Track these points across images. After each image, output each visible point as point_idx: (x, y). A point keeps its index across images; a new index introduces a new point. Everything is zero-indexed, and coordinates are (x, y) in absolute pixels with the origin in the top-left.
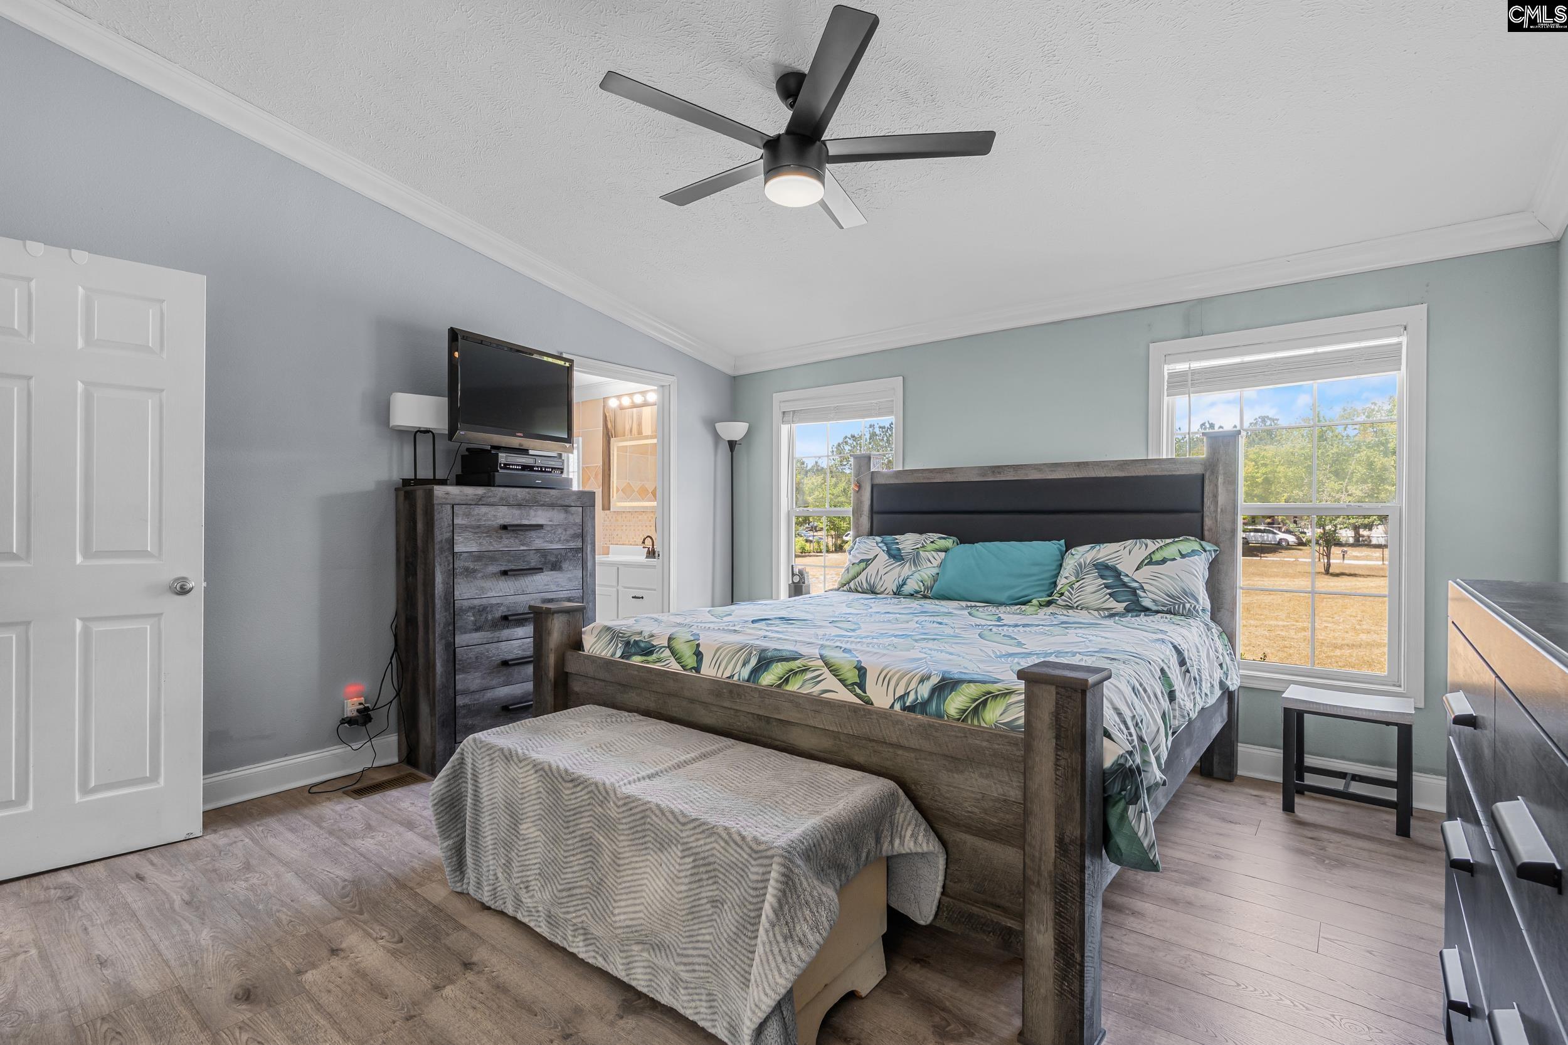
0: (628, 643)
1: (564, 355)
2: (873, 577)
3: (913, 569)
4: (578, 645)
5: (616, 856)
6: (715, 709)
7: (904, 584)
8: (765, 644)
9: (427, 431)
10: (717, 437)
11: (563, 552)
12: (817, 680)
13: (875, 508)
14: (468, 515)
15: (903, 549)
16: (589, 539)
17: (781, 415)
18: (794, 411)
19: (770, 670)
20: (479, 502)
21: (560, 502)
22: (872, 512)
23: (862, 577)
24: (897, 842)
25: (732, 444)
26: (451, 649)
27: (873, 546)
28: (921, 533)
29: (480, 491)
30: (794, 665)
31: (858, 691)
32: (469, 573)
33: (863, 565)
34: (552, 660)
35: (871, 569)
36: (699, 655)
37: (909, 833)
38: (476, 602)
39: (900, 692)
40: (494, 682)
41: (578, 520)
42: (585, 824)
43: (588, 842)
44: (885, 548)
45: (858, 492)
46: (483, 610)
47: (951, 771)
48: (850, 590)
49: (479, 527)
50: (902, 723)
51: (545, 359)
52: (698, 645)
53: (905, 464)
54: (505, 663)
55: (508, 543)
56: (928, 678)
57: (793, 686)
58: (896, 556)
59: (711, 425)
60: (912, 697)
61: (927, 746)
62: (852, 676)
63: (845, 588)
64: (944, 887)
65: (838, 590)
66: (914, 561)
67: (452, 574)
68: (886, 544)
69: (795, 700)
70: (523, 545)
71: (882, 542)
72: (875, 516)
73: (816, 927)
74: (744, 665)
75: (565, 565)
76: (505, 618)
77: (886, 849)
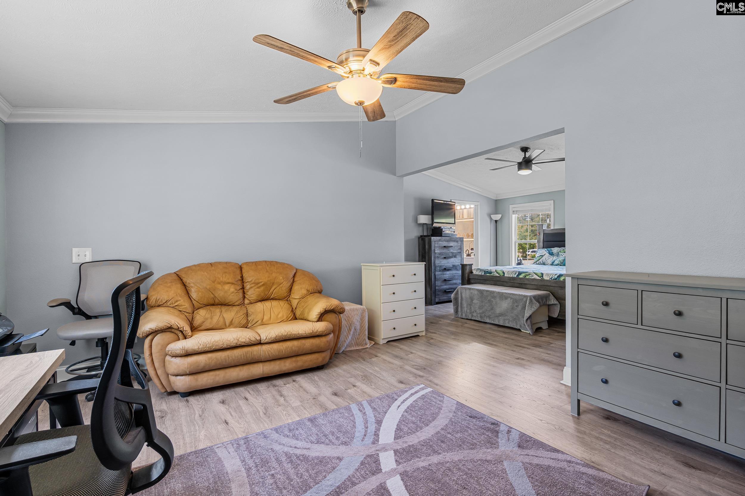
0: (485, 272)
1: (452, 201)
2: (544, 260)
3: (557, 258)
4: (472, 272)
5: (496, 302)
6: (509, 283)
7: (554, 262)
8: (519, 270)
9: (426, 224)
10: (491, 219)
11: (457, 253)
12: (532, 276)
13: (544, 240)
14: (437, 244)
15: (554, 252)
16: (462, 250)
17: (512, 212)
18: (517, 211)
19: (521, 275)
20: (440, 240)
21: (456, 240)
22: (544, 241)
23: (541, 260)
24: (550, 302)
25: (496, 221)
26: (435, 275)
27: (544, 252)
28: (560, 247)
29: (440, 238)
30: (527, 274)
31: (542, 277)
32: (438, 257)
33: (541, 257)
34: (467, 275)
35: (544, 258)
36: (504, 273)
37: (552, 300)
38: (440, 265)
39: (551, 277)
40: (443, 284)
41: (460, 245)
42: (489, 298)
43: (490, 301)
44: (548, 252)
45: (539, 235)
46: (441, 266)
47: (561, 289)
48: (537, 264)
49: (440, 247)
50: (551, 282)
51: (448, 203)
52: (503, 271)
53: (555, 226)
54: (445, 280)
55: (445, 251)
56: (557, 274)
57: (527, 277)
58: (551, 254)
59: (489, 216)
60: (553, 278)
61: (556, 285)
62: (540, 275)
63: (535, 263)
64: (560, 311)
65: (533, 264)
66: (557, 255)
67: (435, 258)
68: (548, 251)
69: (528, 279)
70: (448, 251)
71: (547, 250)
72: (544, 243)
73: (536, 306)
74: (515, 274)
75: (457, 256)
76: (445, 269)
77: (548, 303)
